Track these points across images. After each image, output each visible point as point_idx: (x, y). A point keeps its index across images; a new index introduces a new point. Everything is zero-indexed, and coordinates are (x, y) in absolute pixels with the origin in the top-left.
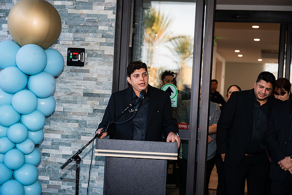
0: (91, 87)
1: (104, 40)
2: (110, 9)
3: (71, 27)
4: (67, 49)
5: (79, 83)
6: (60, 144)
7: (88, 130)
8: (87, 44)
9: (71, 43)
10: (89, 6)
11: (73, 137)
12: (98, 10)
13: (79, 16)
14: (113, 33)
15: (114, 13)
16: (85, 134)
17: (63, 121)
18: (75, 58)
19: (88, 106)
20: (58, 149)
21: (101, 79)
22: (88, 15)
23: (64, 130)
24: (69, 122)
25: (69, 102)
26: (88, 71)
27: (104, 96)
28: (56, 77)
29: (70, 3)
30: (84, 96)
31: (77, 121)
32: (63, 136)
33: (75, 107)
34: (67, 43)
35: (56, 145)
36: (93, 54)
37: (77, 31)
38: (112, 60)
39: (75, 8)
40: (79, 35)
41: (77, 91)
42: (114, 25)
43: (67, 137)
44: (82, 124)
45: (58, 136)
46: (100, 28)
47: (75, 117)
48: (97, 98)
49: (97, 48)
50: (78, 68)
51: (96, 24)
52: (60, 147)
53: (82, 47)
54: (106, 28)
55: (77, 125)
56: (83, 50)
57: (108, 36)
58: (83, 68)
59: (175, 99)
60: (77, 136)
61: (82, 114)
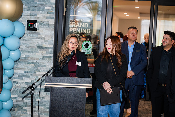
0: (41, 43)
1: (48, 15)
3: (29, 7)
4: (27, 21)
5: (34, 40)
6: (23, 76)
7: (40, 68)
8: (39, 18)
11: (31, 72)
14: (54, 11)
16: (38, 70)
17: (25, 63)
18: (32, 26)
19: (39, 54)
20: (22, 79)
21: (47, 38)
22: (39, 0)
23: (26, 68)
24: (28, 63)
25: (29, 52)
26: (39, 34)
27: (49, 48)
30: (37, 48)
31: (33, 63)
32: (25, 72)
33: (32, 55)
34: (27, 16)
35: (21, 77)
36: (42, 24)
37: (33, 10)
38: (53, 27)
40: (34, 12)
41: (33, 45)
42: (54, 6)
43: (27, 72)
44: (37, 64)
45: (22, 72)
46: (46, 8)
47: (32, 61)
48: (45, 49)
49: (44, 20)
50: (34, 31)
51: (44, 6)
52: (24, 78)
53: (36, 19)
55: (33, 65)
56: (37, 21)
57: (51, 13)
58: (36, 32)
59: (91, 50)
60: (33, 72)
61: (36, 59)
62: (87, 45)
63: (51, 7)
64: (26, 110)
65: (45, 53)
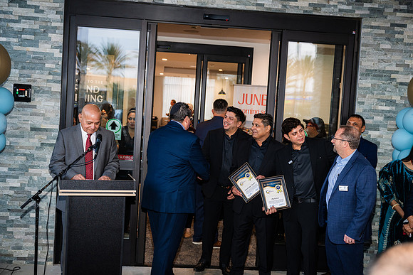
0: (38, 122)
1: (51, 77)
2: (56, 48)
3: (16, 63)
4: (13, 85)
5: (26, 118)
6: (7, 176)
7: (35, 163)
8: (34, 81)
9: (17, 79)
10: (35, 43)
11: (21, 169)
12: (44, 48)
13: (25, 53)
14: (59, 71)
15: (60, 52)
16: (33, 167)
17: (10, 155)
18: (22, 94)
19: (35, 140)
20: (5, 182)
21: (48, 115)
22: (34, 53)
23: (11, 163)
24: (16, 155)
25: (16, 136)
26: (35, 107)
27: (51, 130)
28: (6, 115)
29: (15, 40)
30: (31, 130)
31: (25, 155)
32: (10, 169)
33: (22, 142)
34: (13, 79)
35: (2, 178)
36: (40, 91)
37: (23, 68)
38: (59, 96)
39: (21, 45)
40: (25, 72)
41: (24, 126)
42: (60, 63)
43: (14, 170)
44: (30, 157)
45: (5, 169)
46: (47, 65)
47: (22, 151)
48: (45, 132)
49: (44, 84)
50: (25, 103)
51: (42, 61)
52: (7, 180)
53: (29, 83)
54: (53, 66)
55: (24, 158)
56: (30, 86)
57: (55, 74)
58: (29, 104)
59: (120, 133)
60: (24, 169)
61: (29, 148)
62: (114, 126)
63: (55, 65)
64: (12, 232)
65: (44, 137)
